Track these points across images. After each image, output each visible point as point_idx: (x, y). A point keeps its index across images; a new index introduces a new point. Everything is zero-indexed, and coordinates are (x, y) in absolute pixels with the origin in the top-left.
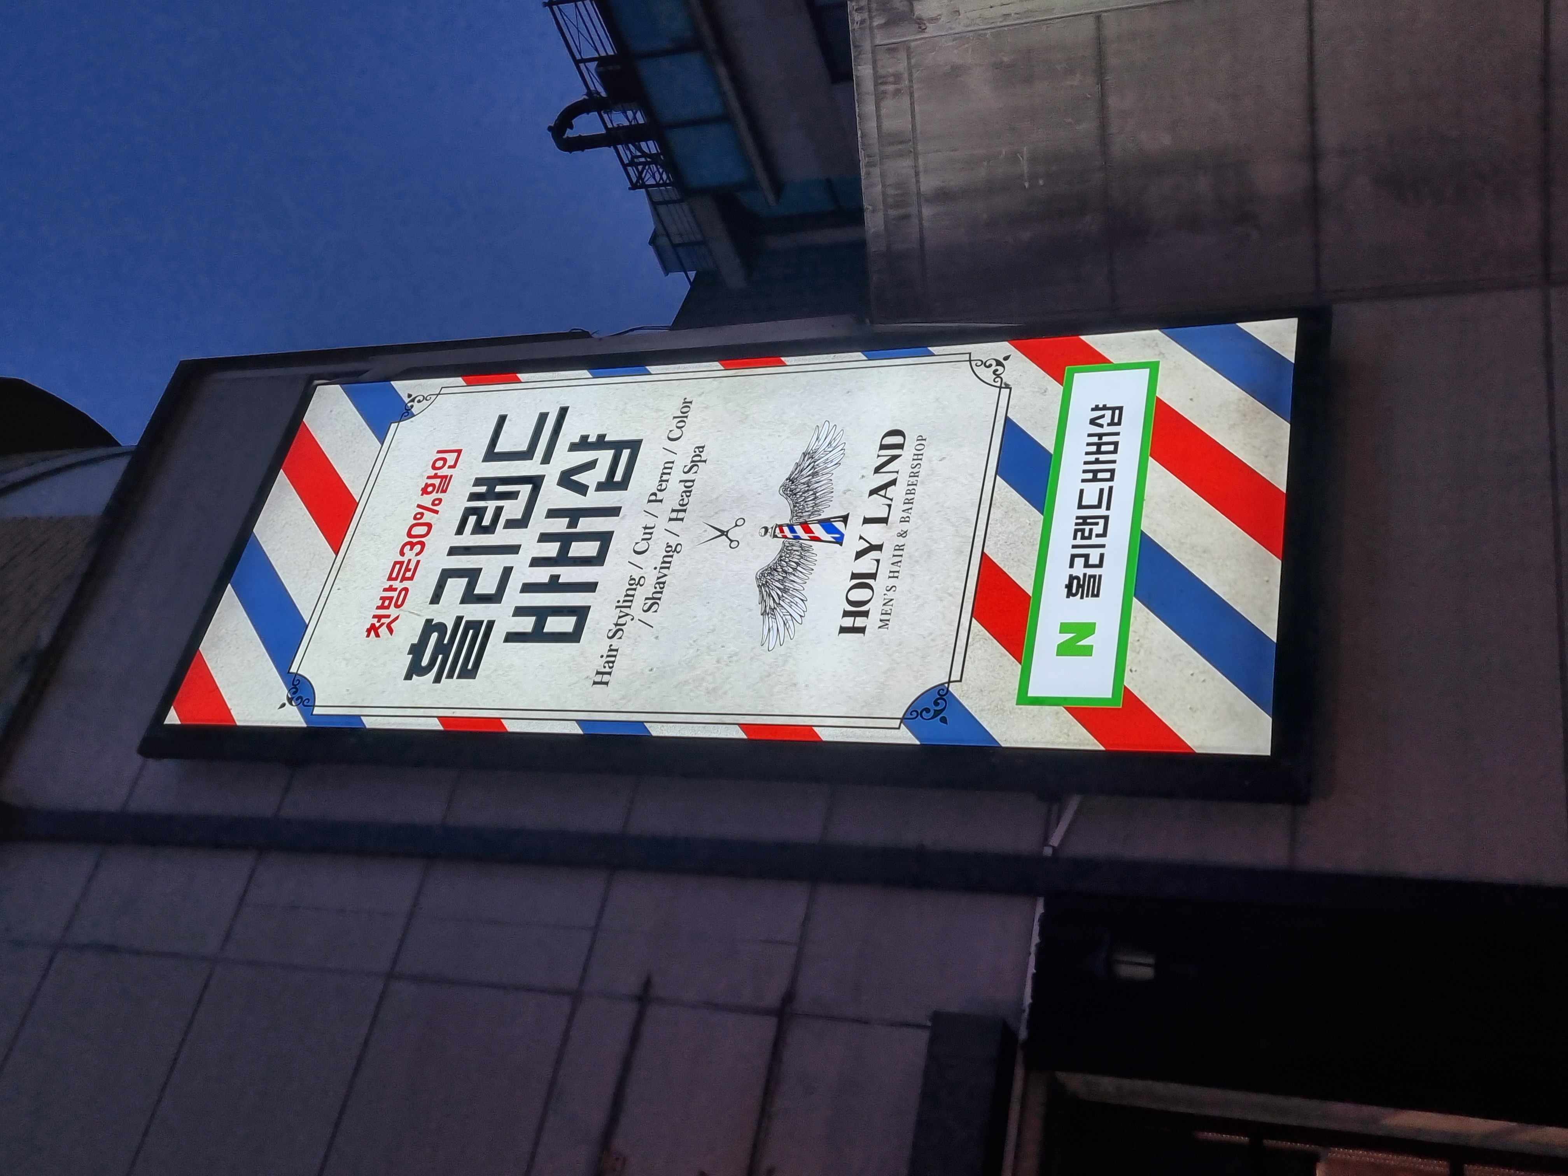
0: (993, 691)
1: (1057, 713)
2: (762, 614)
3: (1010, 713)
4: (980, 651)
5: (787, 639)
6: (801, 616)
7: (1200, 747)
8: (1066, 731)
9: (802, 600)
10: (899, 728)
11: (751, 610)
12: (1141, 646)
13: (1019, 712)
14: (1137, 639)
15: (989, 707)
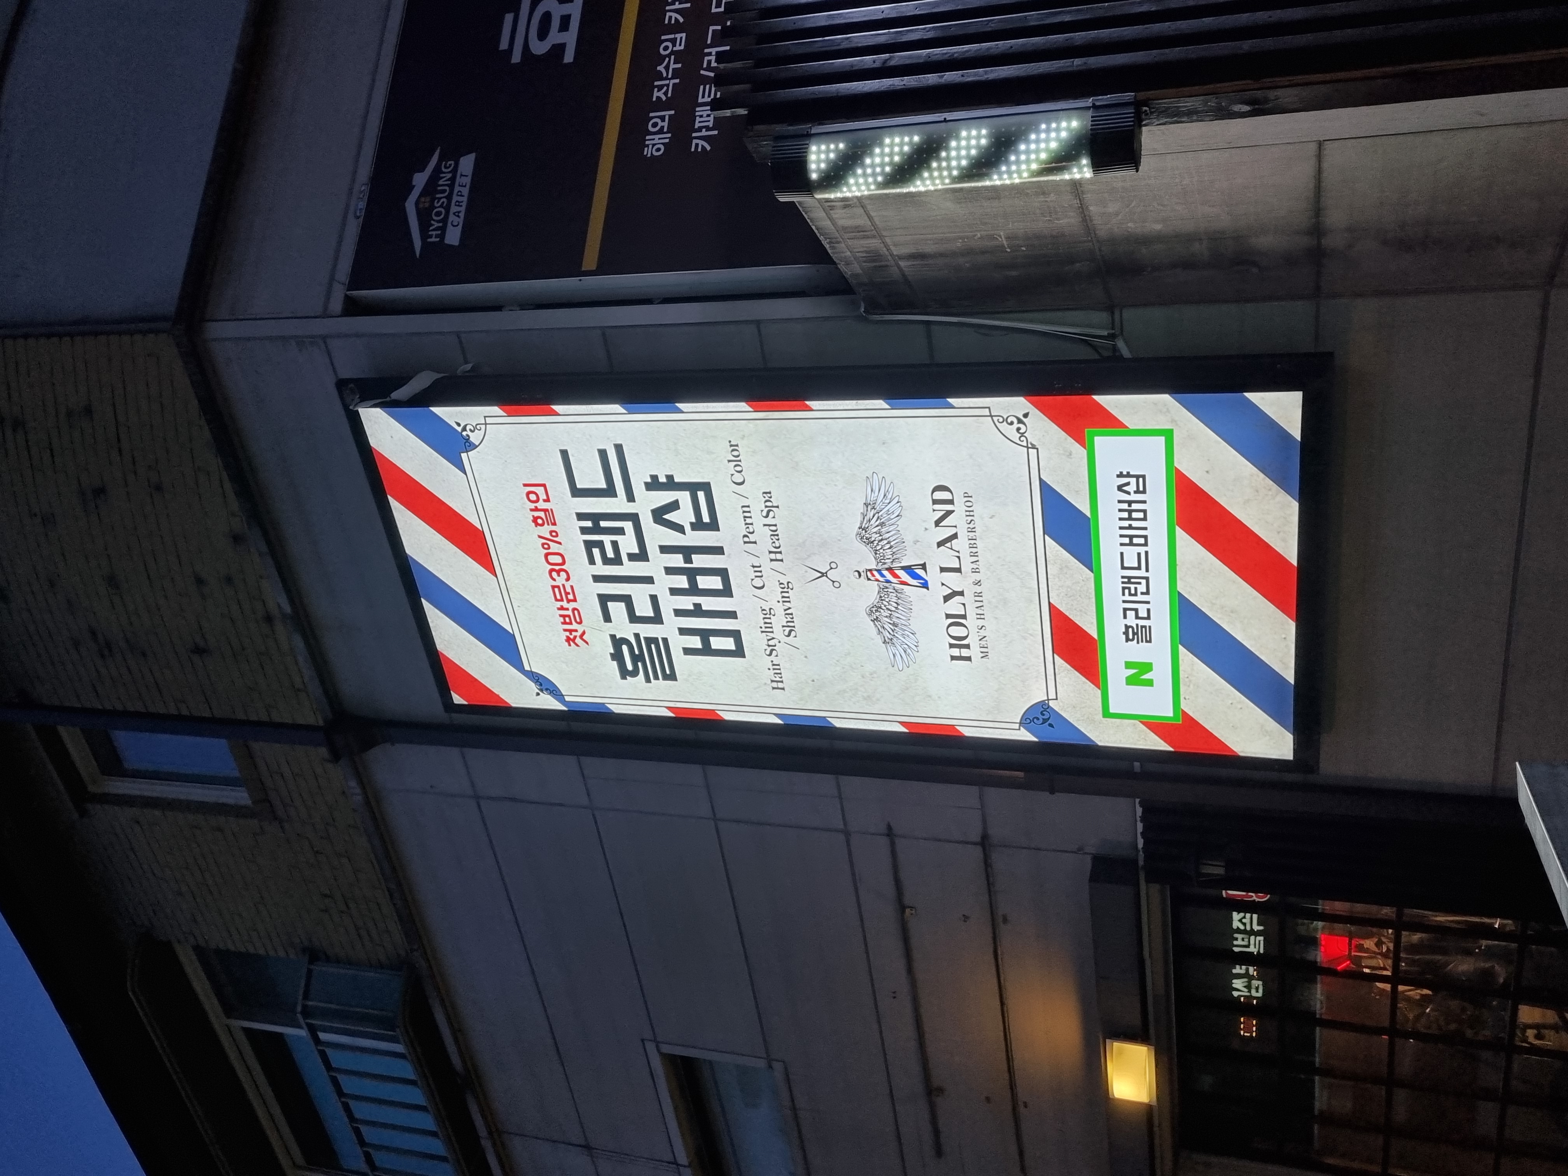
0: (1083, 708)
1: (1134, 725)
2: (884, 643)
3: (1100, 723)
4: (1066, 679)
5: (911, 663)
6: (916, 646)
7: (1242, 752)
8: (1143, 736)
9: (912, 634)
10: (1019, 729)
11: (872, 639)
12: (1190, 681)
13: (1106, 722)
14: (1186, 676)
15: (1083, 718)
